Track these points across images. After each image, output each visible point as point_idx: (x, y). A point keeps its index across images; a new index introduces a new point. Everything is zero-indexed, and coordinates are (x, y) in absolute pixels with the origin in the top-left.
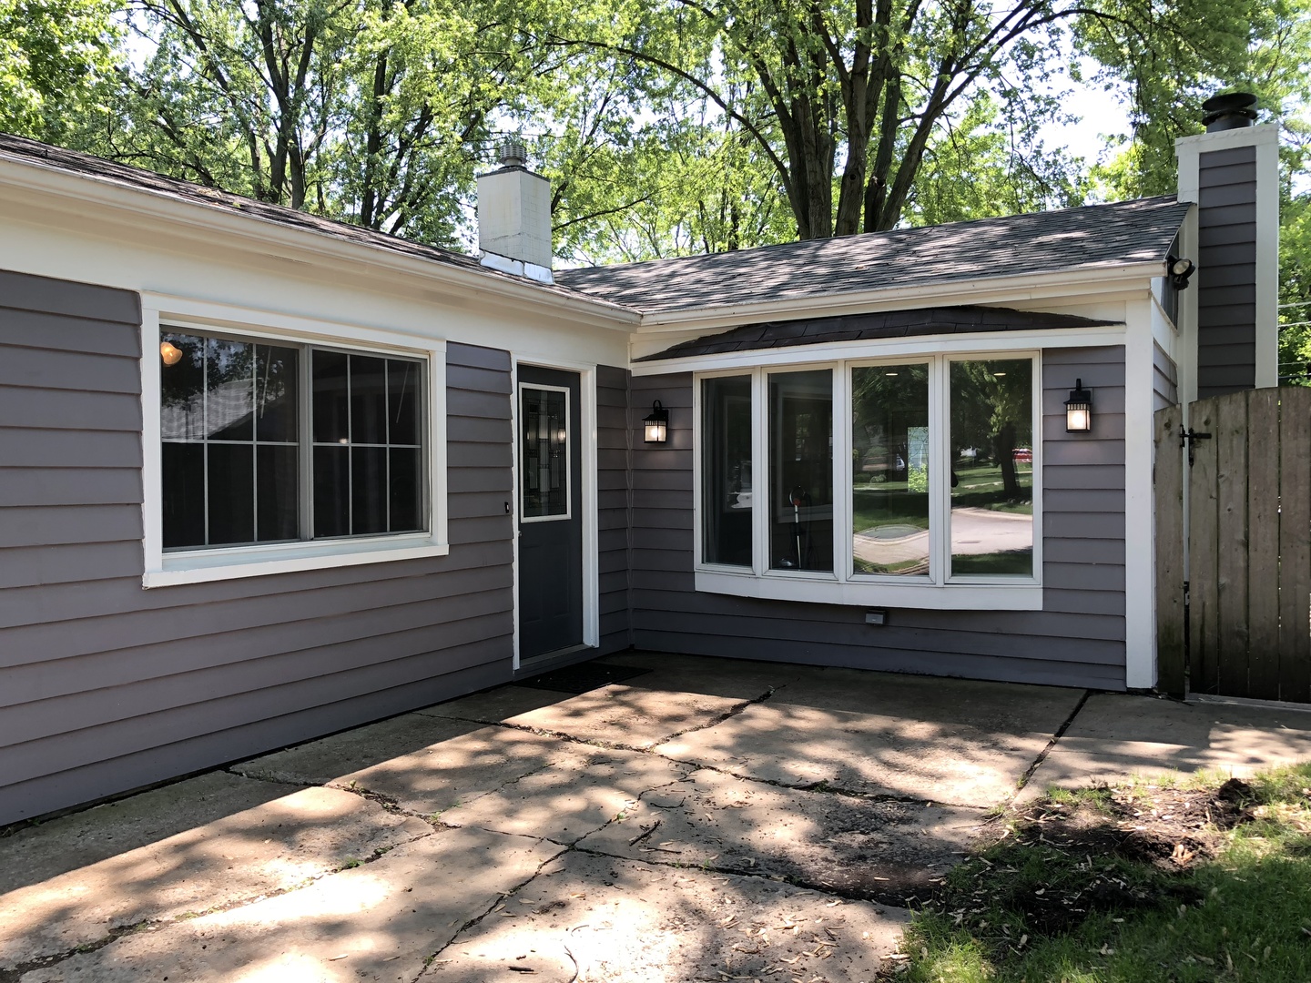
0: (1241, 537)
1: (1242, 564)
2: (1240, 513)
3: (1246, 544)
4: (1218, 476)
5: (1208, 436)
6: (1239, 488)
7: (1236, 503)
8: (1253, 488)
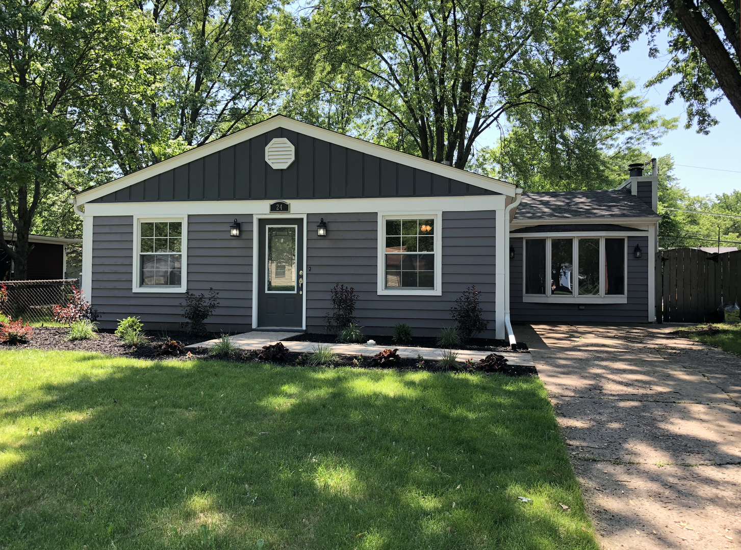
4: (670, 269)
5: (668, 259)
6: (675, 272)
7: (673, 276)
8: (678, 272)
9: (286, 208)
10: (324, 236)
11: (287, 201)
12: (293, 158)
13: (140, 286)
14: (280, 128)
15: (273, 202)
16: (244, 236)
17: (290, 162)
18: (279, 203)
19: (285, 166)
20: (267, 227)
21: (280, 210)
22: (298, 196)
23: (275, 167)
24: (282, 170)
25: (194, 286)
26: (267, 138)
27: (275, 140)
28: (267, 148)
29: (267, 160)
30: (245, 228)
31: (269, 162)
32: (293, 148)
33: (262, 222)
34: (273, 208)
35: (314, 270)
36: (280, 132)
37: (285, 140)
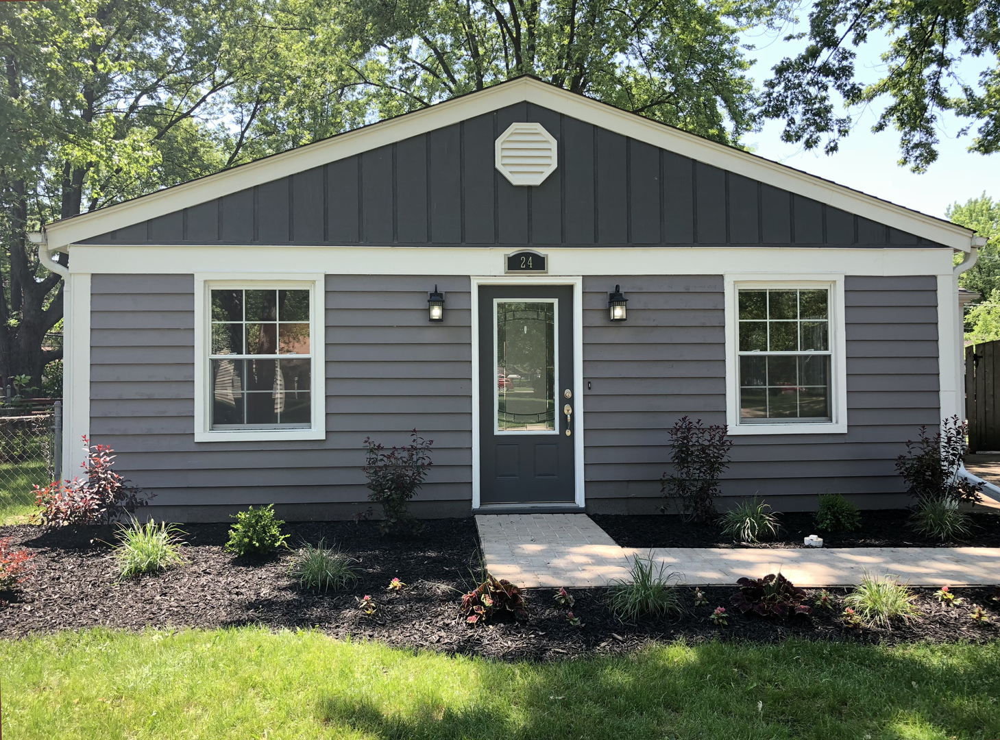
0: (992, 393)
1: (992, 403)
2: (992, 385)
3: (993, 396)
4: (985, 372)
5: (982, 357)
6: (991, 376)
7: (990, 381)
8: (995, 376)
9: (539, 264)
10: (621, 320)
11: (541, 251)
12: (555, 166)
13: (212, 429)
14: (525, 102)
15: (512, 251)
16: (452, 320)
17: (548, 171)
18: (527, 255)
19: (537, 180)
20: (496, 301)
21: (528, 268)
22: (564, 241)
23: (516, 180)
24: (530, 187)
25: (340, 424)
26: (498, 121)
27: (515, 126)
28: (498, 142)
29: (498, 166)
30: (452, 302)
31: (505, 171)
32: (554, 143)
33: (487, 292)
34: (514, 264)
35: (598, 389)
36: (526, 112)
37: (537, 127)
